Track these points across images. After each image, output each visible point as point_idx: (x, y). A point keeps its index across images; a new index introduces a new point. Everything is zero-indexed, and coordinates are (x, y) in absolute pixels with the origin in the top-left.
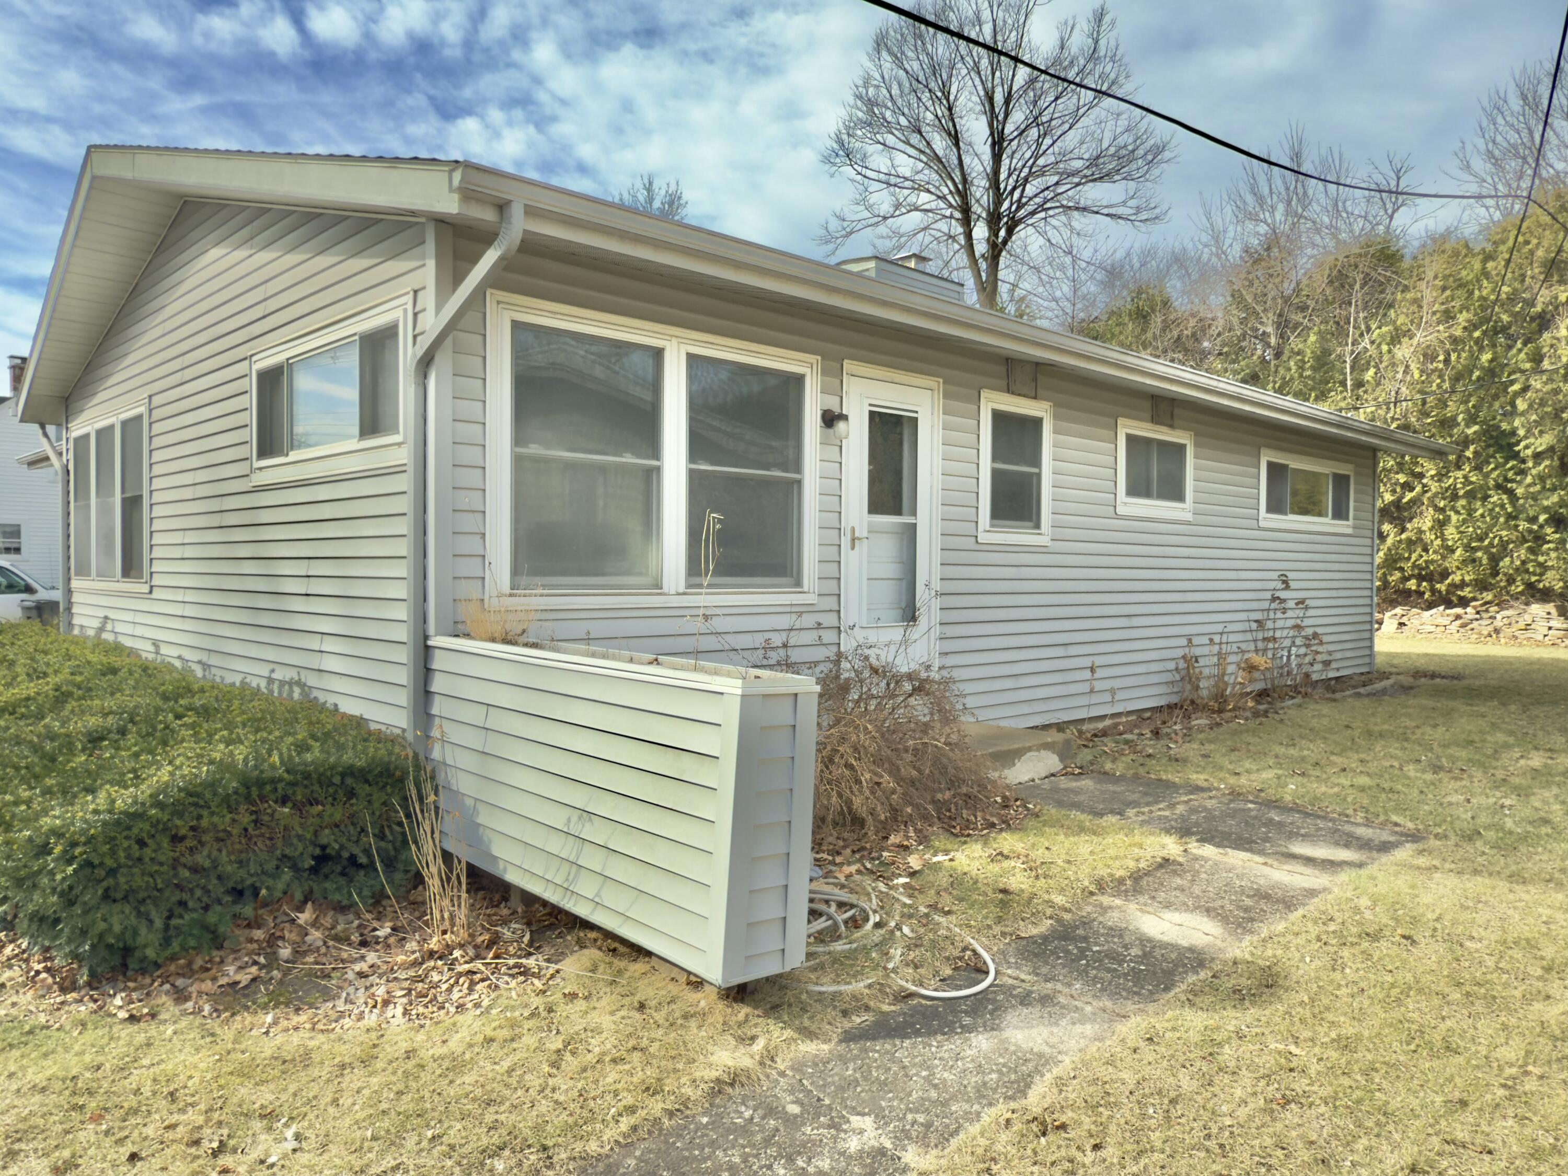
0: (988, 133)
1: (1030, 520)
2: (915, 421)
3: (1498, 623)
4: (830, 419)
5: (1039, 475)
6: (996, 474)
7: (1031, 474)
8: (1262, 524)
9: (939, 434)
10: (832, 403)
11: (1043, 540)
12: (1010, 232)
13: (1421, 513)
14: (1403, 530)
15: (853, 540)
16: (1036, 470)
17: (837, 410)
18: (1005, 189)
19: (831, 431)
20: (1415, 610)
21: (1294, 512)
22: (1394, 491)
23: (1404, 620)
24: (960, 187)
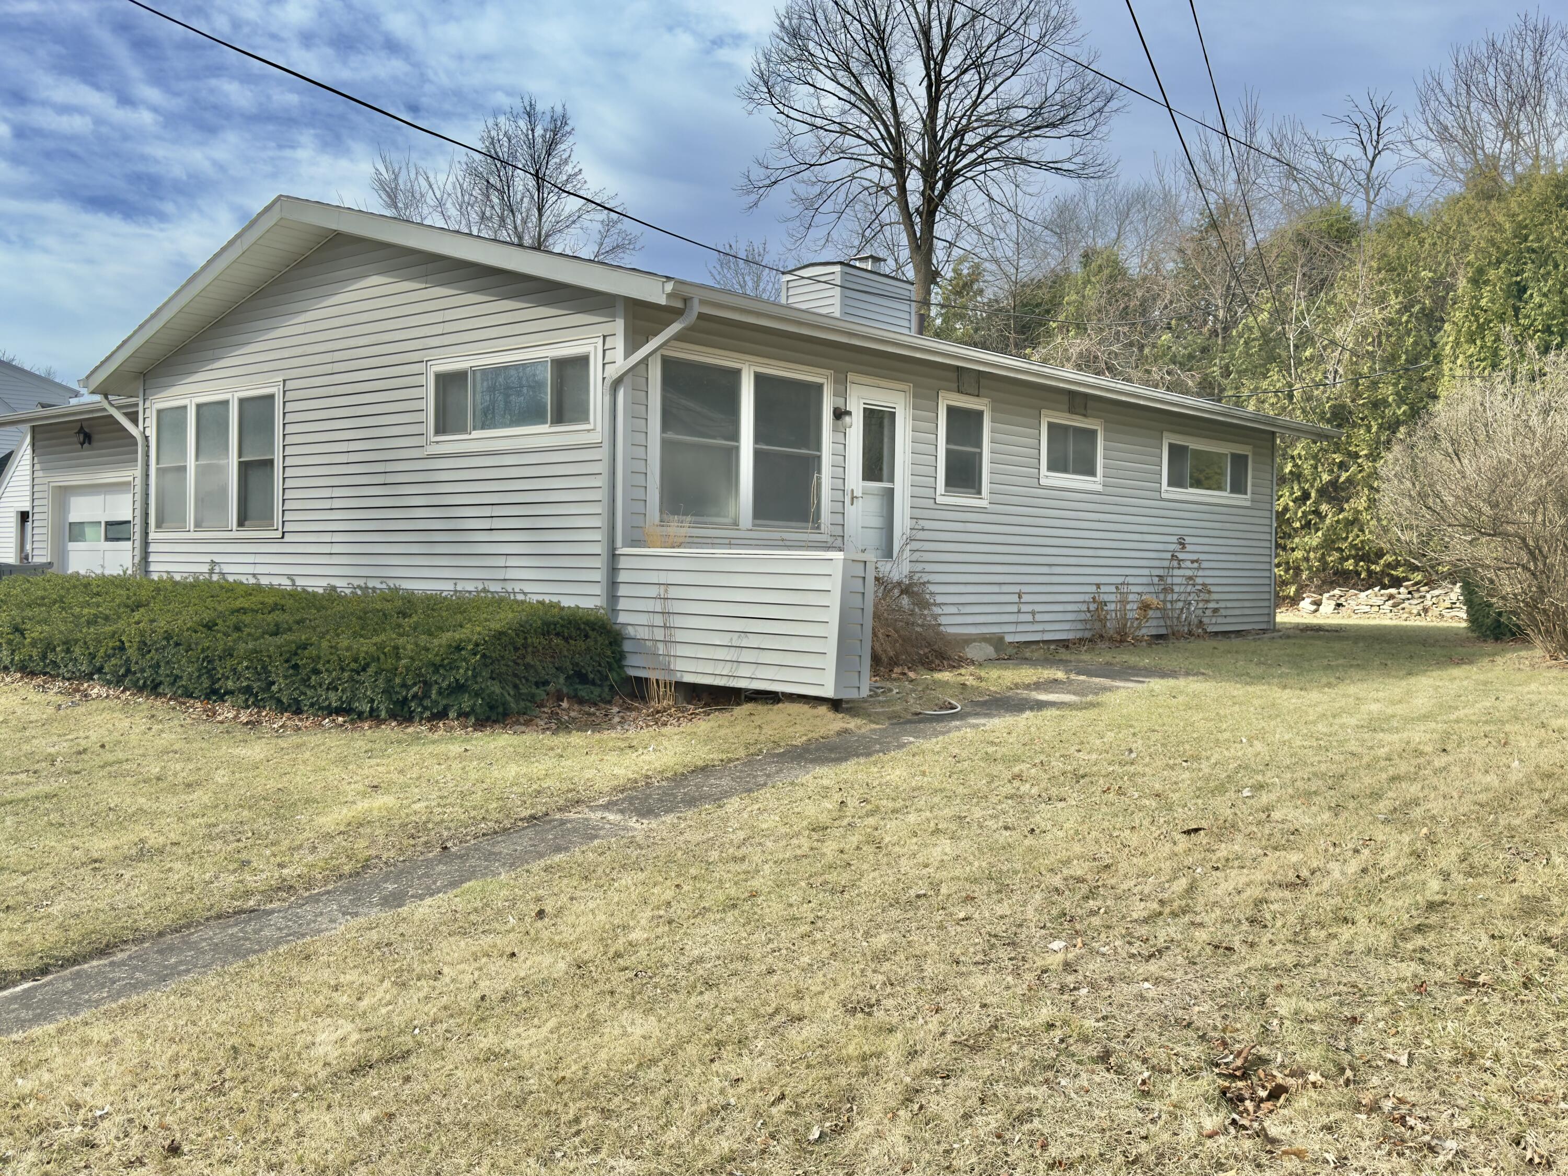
0: (924, 73)
1: (973, 487)
2: (893, 415)
3: (1428, 603)
4: (839, 414)
5: (981, 454)
6: (949, 452)
7: (975, 453)
8: (1164, 495)
9: (910, 423)
10: (840, 403)
11: (984, 503)
12: (948, 186)
13: (1357, 493)
14: (1342, 510)
15: (853, 498)
16: (978, 450)
17: (843, 408)
18: (942, 137)
19: (840, 422)
20: (1353, 591)
21: (1192, 486)
22: (1331, 471)
23: (1342, 600)
24: (893, 131)
